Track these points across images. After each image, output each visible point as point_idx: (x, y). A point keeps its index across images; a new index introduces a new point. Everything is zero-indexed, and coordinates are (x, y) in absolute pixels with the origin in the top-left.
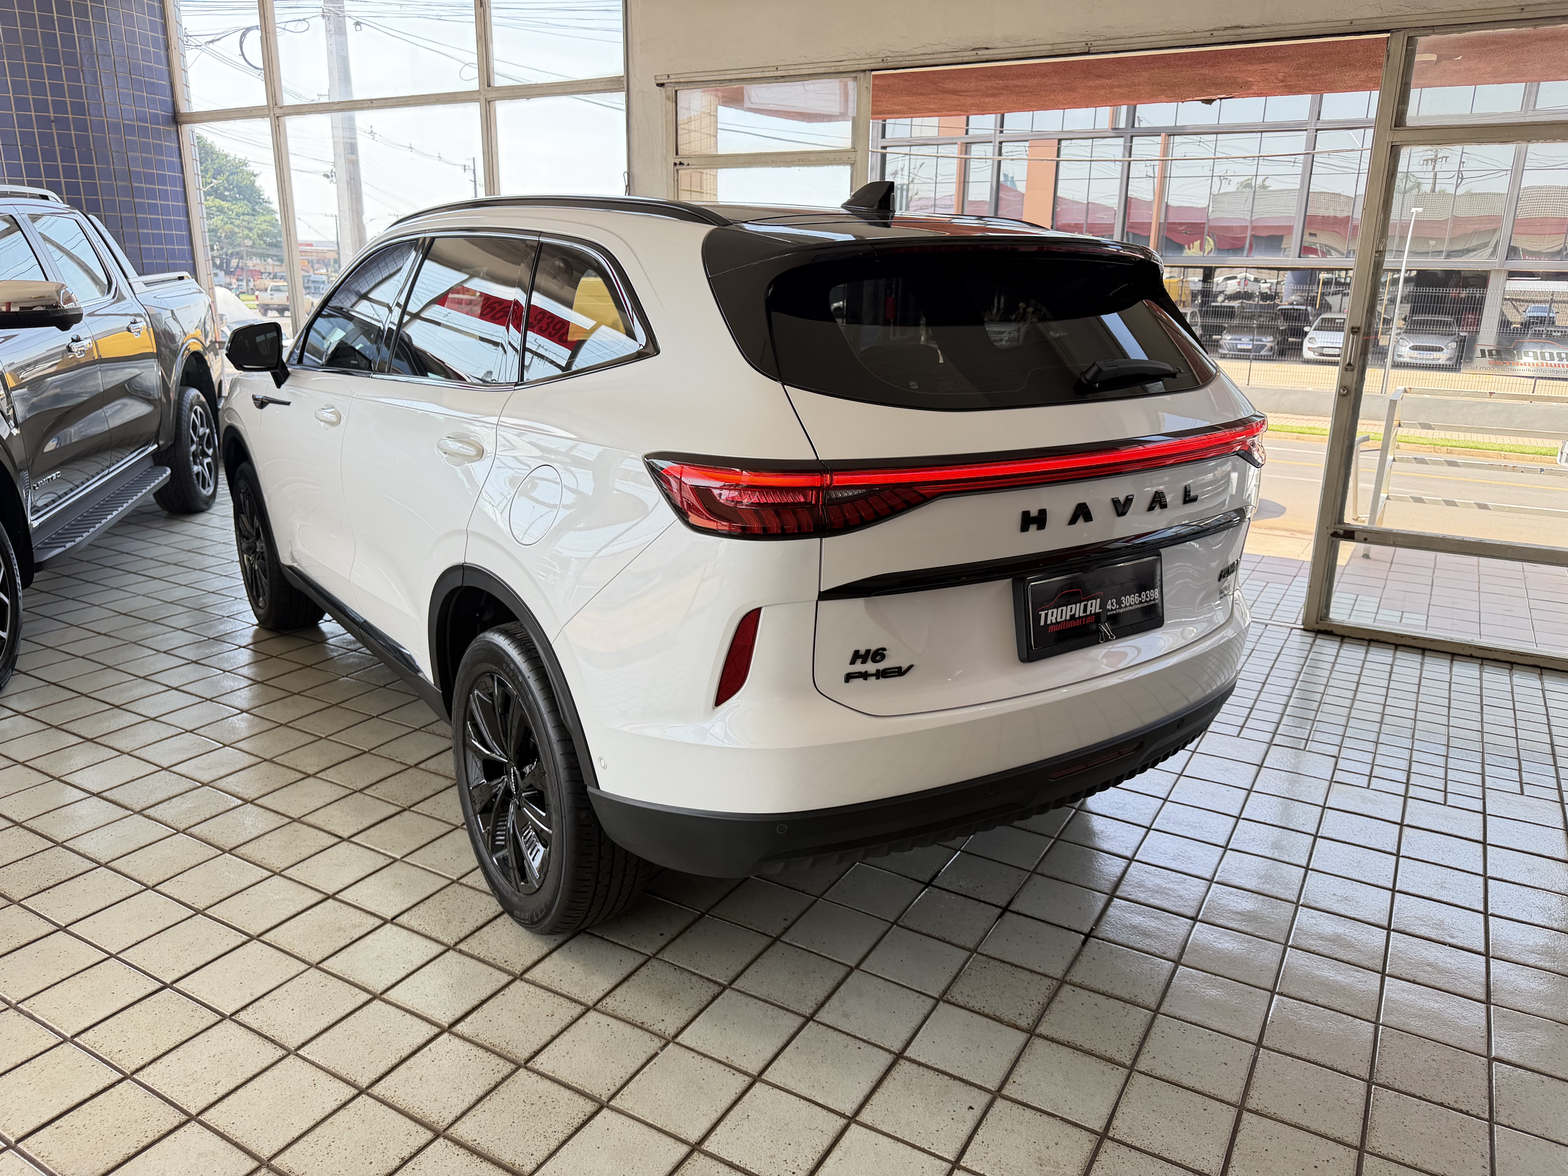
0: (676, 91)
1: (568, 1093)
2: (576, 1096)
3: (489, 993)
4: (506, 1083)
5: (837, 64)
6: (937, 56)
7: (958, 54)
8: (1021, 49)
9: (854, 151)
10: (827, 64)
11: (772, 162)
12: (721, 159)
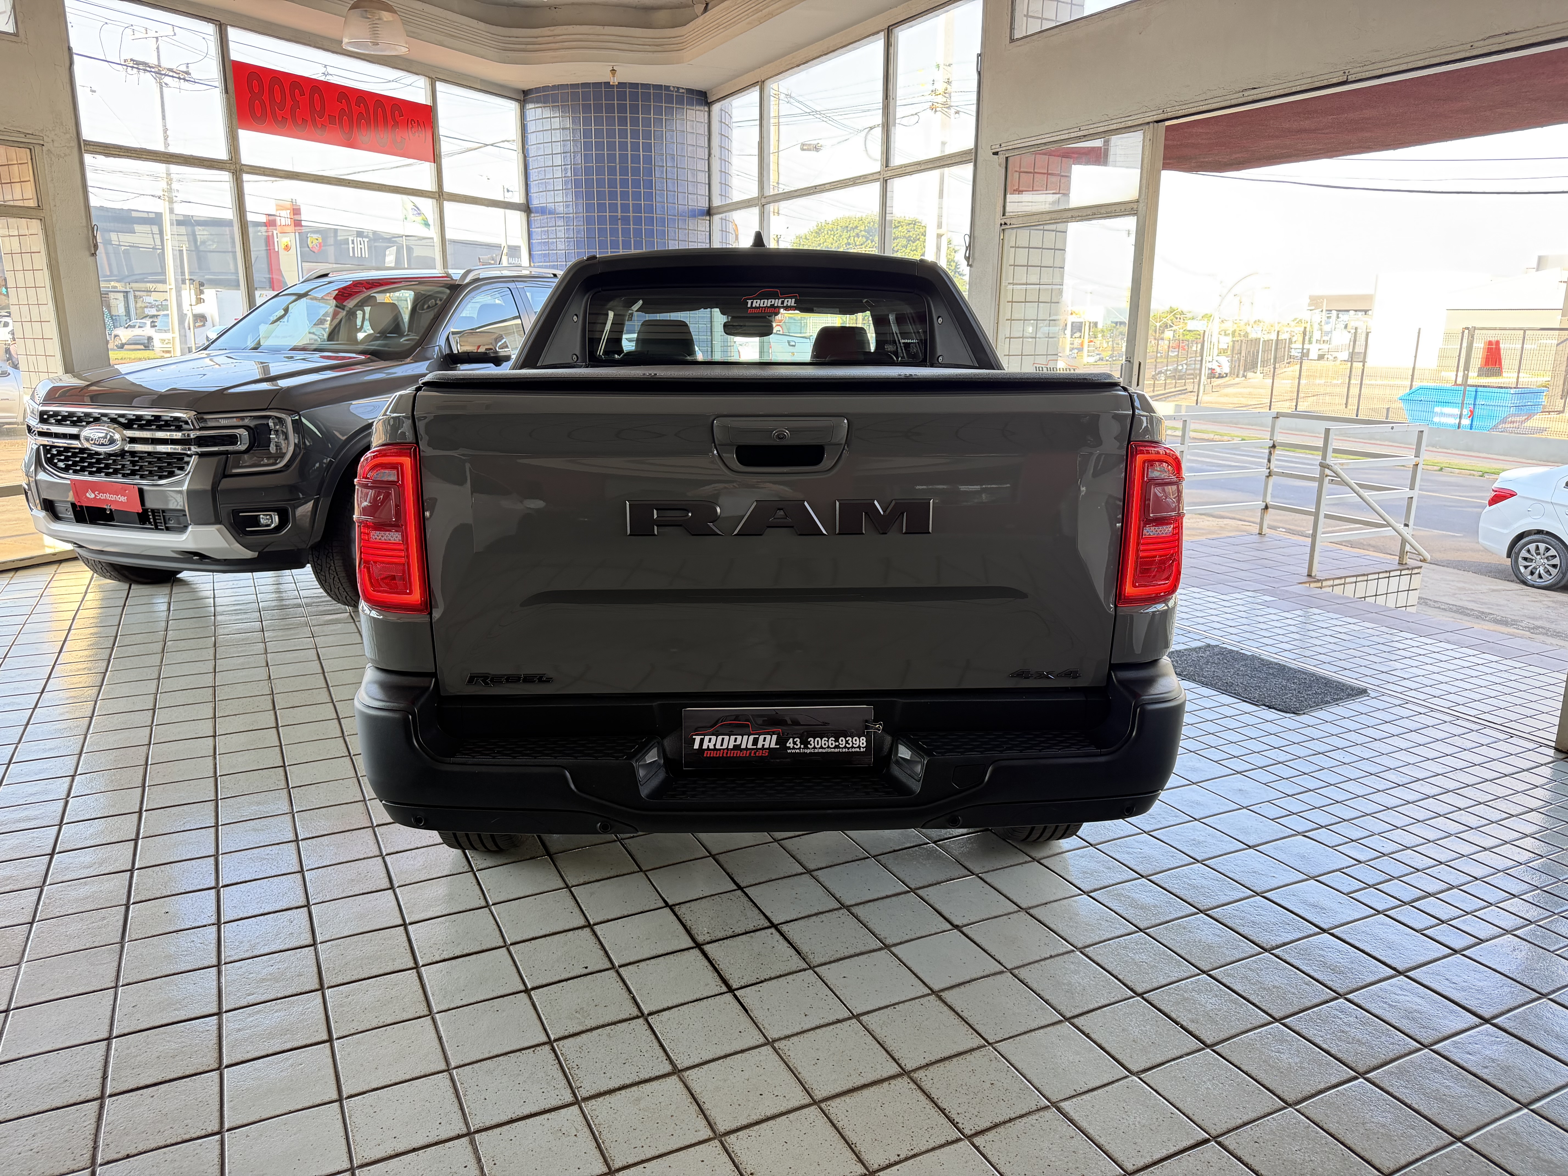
0: (1007, 158)
5: (1127, 119)
6: (1209, 101)
7: (1227, 97)
8: (1284, 86)
9: (1137, 201)
10: (1119, 120)
11: (1072, 217)
12: (1035, 217)
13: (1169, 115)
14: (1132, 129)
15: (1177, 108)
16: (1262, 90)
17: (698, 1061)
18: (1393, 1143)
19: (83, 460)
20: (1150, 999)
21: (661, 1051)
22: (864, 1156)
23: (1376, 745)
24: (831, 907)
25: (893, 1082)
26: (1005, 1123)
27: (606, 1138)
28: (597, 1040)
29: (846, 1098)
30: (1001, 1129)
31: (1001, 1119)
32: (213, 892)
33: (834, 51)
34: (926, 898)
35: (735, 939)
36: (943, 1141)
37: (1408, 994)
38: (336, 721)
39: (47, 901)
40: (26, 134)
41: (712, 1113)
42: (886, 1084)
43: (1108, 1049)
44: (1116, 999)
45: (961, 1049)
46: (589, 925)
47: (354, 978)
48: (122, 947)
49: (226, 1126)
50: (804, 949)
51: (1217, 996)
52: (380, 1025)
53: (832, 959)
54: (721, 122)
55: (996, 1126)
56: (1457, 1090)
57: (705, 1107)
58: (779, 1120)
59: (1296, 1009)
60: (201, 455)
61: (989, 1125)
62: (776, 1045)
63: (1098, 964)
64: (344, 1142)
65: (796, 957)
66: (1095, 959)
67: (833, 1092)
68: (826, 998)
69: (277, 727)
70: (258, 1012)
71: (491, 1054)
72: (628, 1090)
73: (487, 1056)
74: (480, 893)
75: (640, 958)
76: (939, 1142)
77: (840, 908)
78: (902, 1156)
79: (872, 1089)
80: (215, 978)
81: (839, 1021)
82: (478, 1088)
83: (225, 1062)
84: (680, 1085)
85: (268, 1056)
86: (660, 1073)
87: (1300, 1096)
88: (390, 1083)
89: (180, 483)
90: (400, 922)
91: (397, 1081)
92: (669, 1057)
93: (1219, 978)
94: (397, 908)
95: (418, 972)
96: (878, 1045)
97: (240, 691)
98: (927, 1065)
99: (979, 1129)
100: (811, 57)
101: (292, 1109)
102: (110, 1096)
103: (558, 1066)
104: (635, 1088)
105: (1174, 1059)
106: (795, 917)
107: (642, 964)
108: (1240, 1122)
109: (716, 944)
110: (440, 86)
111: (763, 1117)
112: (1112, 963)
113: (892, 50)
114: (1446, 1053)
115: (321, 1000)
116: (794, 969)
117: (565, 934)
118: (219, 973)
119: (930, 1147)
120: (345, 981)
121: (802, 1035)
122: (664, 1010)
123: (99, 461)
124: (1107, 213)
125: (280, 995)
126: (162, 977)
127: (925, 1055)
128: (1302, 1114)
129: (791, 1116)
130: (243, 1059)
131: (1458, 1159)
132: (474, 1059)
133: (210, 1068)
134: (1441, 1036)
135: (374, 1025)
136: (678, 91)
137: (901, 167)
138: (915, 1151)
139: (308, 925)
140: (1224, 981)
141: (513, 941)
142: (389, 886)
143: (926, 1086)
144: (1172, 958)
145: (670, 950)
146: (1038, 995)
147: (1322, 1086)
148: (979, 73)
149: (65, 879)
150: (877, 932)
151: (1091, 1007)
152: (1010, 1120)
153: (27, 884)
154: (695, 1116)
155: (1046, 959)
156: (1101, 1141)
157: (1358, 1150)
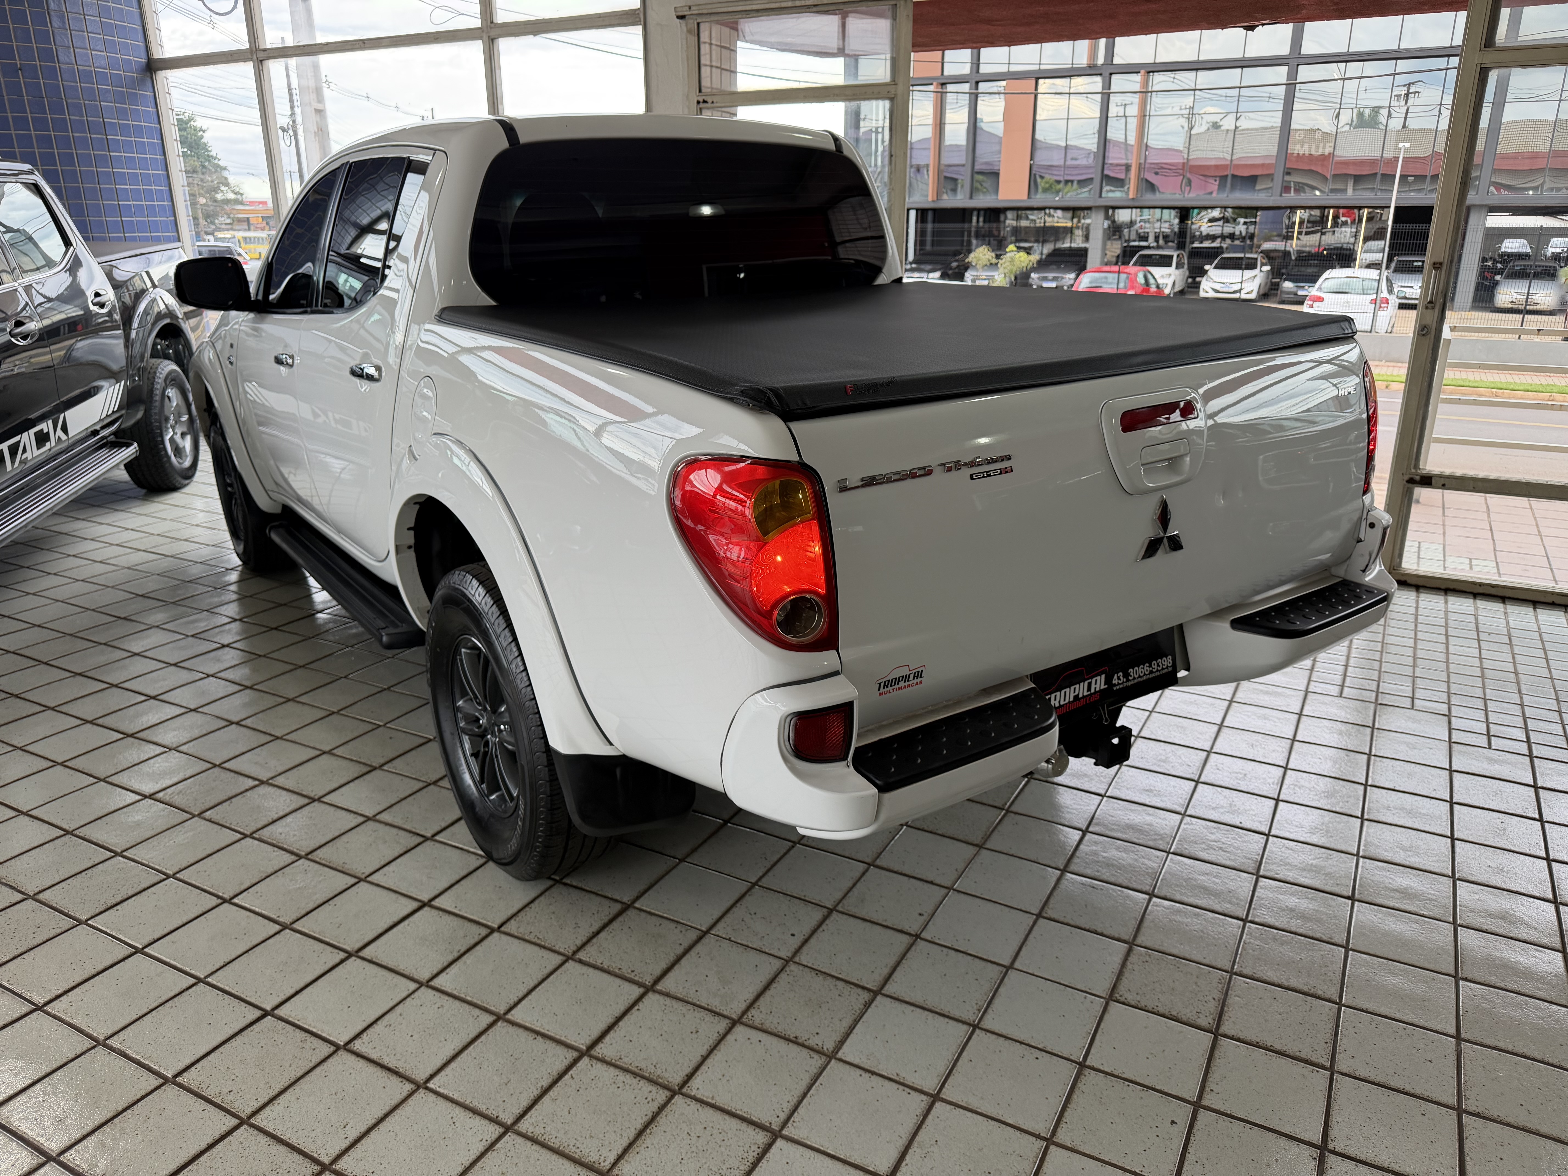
0: (698, 24)
1: (734, 1123)
2: (744, 1126)
3: (622, 1008)
4: (664, 1113)
9: (895, 84)
11: (805, 97)
124: (853, 95)
137: (512, 24)
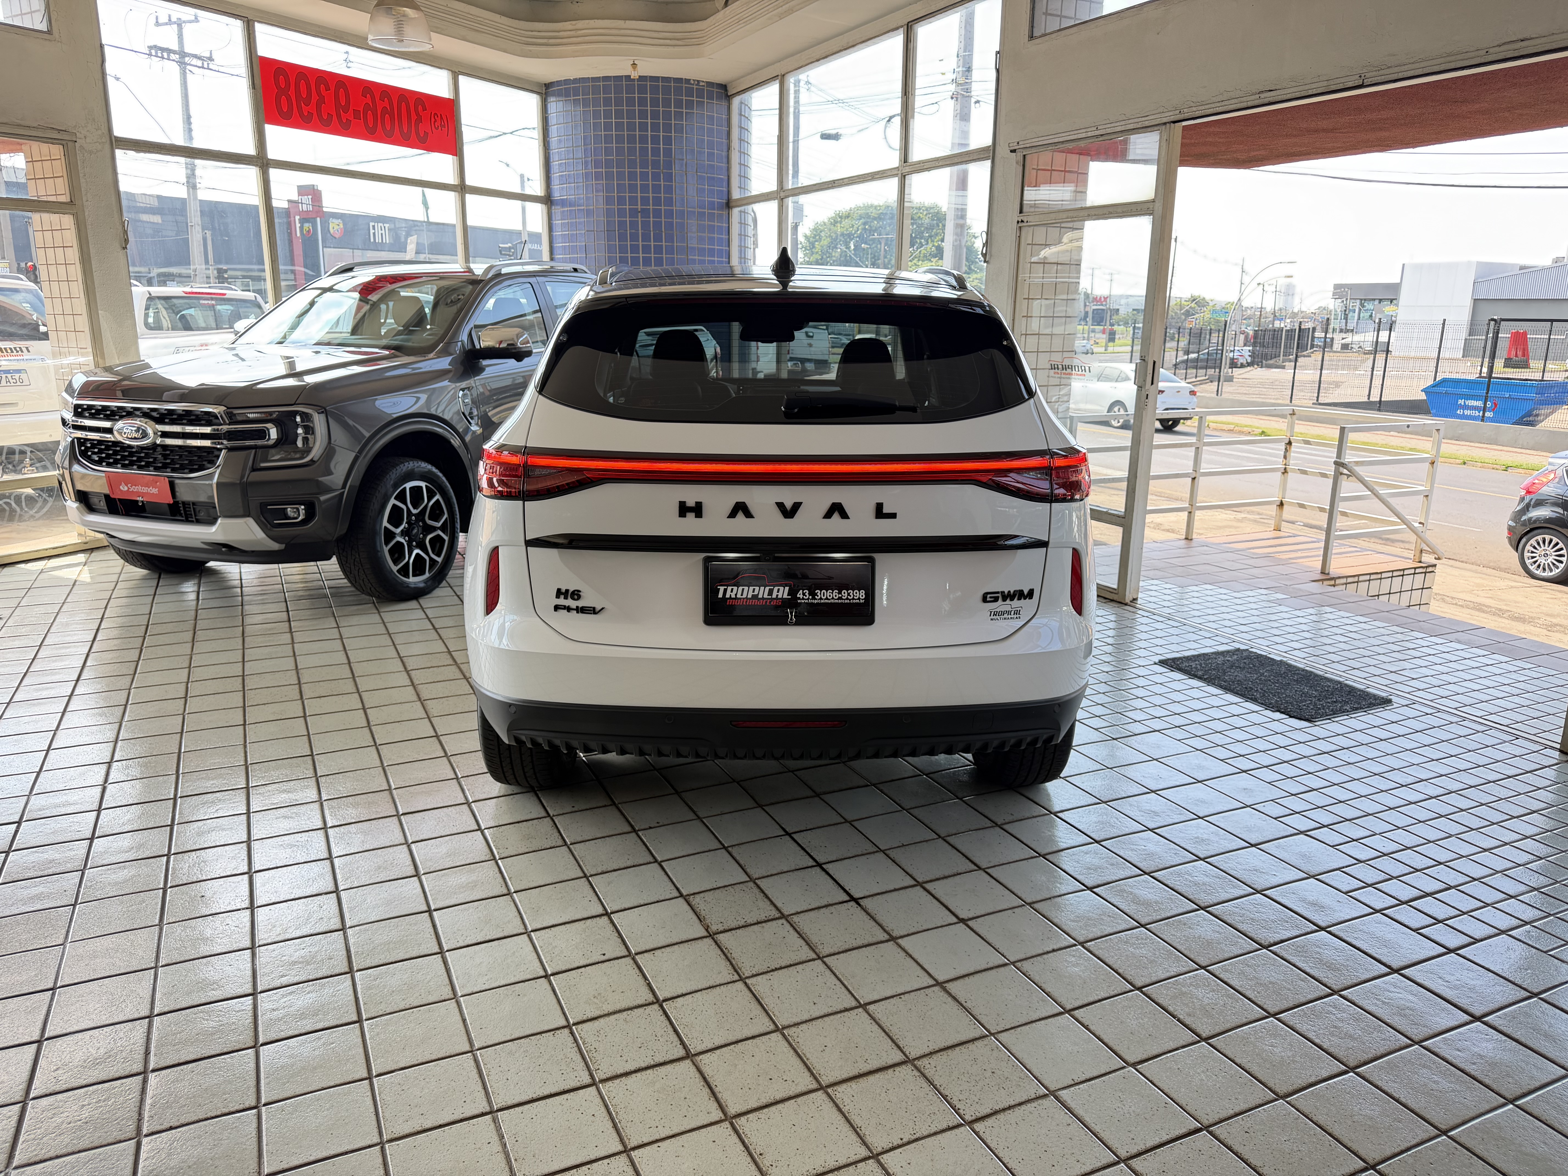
0: (1024, 156)
5: (1143, 119)
6: (1226, 103)
7: (1244, 99)
8: (1301, 88)
9: (1153, 201)
10: (1136, 120)
11: (1089, 215)
12: (1052, 215)
13: (1186, 116)
14: (1149, 129)
15: (1194, 109)
16: (1278, 92)
17: (710, 1046)
18: (1380, 1135)
19: (116, 453)
20: (1149, 993)
21: (675, 1036)
22: (869, 1140)
23: (1382, 745)
24: (841, 900)
25: (897, 1069)
26: (1004, 1110)
27: (622, 1118)
28: (614, 1024)
29: (853, 1084)
30: (1001, 1116)
31: (1001, 1106)
32: (246, 877)
33: (853, 46)
34: (933, 892)
35: (747, 929)
36: (945, 1126)
37: (1401, 991)
38: (362, 711)
39: (89, 884)
40: (59, 131)
41: (724, 1096)
42: (890, 1071)
43: (1106, 1040)
44: (1116, 992)
45: (964, 1039)
46: (607, 914)
47: (381, 962)
48: (161, 929)
49: (263, 1101)
50: (814, 939)
51: (1214, 991)
52: (407, 1006)
53: (841, 950)
54: (741, 115)
55: (996, 1113)
56: (1445, 1084)
57: (716, 1090)
58: (787, 1104)
59: (1291, 1005)
60: (230, 449)
61: (989, 1111)
62: (785, 1032)
63: (1099, 958)
64: (374, 1118)
65: (806, 948)
66: (1097, 953)
67: (839, 1078)
68: (834, 987)
69: (305, 717)
70: (291, 993)
71: (513, 1037)
72: (644, 1073)
73: (509, 1038)
74: (501, 880)
75: (655, 946)
76: (940, 1128)
77: (849, 901)
78: (905, 1140)
79: (877, 1076)
80: (249, 960)
81: (846, 1010)
82: (501, 1069)
83: (261, 1041)
84: (693, 1069)
85: (301, 1035)
86: (674, 1057)
87: (1291, 1089)
88: (417, 1062)
89: (210, 476)
90: (425, 908)
91: (424, 1061)
92: (682, 1043)
93: (1217, 973)
94: (422, 895)
95: (442, 957)
96: (883, 1034)
97: (268, 680)
98: (931, 1053)
99: (979, 1115)
100: (831, 52)
101: (325, 1086)
102: (153, 1071)
103: (576, 1049)
104: (649, 1071)
105: (1170, 1052)
106: (806, 909)
107: (658, 952)
108: (1231, 1112)
109: (729, 933)
110: (462, 79)
111: (772, 1100)
112: (1113, 957)
113: (911, 46)
114: (1436, 1050)
115: (350, 983)
116: (804, 958)
117: (583, 922)
118: (253, 955)
119: (932, 1132)
120: (373, 965)
121: (811, 1023)
122: (678, 996)
123: (132, 454)
124: (1123, 212)
125: (311, 977)
126: (199, 958)
127: (930, 1044)
128: (1292, 1106)
129: (799, 1100)
130: (277, 1038)
131: (1442, 1151)
132: (497, 1041)
133: (246, 1046)
134: (1431, 1032)
135: (402, 1007)
136: (698, 84)
137: (919, 162)
138: (917, 1135)
139: (337, 910)
140: (1221, 976)
141: (534, 928)
142: (414, 873)
143: (929, 1073)
144: (1171, 953)
145: (684, 938)
146: (1040, 987)
147: (1313, 1079)
148: (998, 71)
149: (105, 862)
150: (884, 924)
151: (1091, 999)
152: (1010, 1108)
153: (69, 867)
154: (707, 1099)
155: (1048, 952)
156: (1097, 1128)
157: (1346, 1141)
